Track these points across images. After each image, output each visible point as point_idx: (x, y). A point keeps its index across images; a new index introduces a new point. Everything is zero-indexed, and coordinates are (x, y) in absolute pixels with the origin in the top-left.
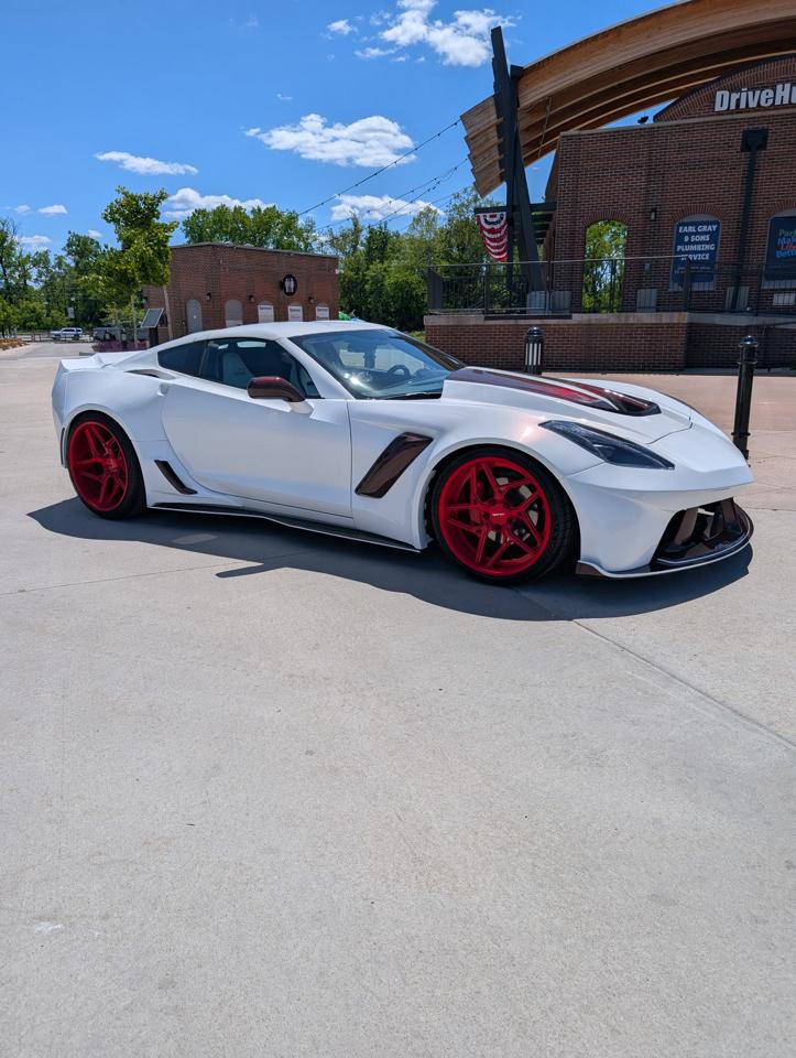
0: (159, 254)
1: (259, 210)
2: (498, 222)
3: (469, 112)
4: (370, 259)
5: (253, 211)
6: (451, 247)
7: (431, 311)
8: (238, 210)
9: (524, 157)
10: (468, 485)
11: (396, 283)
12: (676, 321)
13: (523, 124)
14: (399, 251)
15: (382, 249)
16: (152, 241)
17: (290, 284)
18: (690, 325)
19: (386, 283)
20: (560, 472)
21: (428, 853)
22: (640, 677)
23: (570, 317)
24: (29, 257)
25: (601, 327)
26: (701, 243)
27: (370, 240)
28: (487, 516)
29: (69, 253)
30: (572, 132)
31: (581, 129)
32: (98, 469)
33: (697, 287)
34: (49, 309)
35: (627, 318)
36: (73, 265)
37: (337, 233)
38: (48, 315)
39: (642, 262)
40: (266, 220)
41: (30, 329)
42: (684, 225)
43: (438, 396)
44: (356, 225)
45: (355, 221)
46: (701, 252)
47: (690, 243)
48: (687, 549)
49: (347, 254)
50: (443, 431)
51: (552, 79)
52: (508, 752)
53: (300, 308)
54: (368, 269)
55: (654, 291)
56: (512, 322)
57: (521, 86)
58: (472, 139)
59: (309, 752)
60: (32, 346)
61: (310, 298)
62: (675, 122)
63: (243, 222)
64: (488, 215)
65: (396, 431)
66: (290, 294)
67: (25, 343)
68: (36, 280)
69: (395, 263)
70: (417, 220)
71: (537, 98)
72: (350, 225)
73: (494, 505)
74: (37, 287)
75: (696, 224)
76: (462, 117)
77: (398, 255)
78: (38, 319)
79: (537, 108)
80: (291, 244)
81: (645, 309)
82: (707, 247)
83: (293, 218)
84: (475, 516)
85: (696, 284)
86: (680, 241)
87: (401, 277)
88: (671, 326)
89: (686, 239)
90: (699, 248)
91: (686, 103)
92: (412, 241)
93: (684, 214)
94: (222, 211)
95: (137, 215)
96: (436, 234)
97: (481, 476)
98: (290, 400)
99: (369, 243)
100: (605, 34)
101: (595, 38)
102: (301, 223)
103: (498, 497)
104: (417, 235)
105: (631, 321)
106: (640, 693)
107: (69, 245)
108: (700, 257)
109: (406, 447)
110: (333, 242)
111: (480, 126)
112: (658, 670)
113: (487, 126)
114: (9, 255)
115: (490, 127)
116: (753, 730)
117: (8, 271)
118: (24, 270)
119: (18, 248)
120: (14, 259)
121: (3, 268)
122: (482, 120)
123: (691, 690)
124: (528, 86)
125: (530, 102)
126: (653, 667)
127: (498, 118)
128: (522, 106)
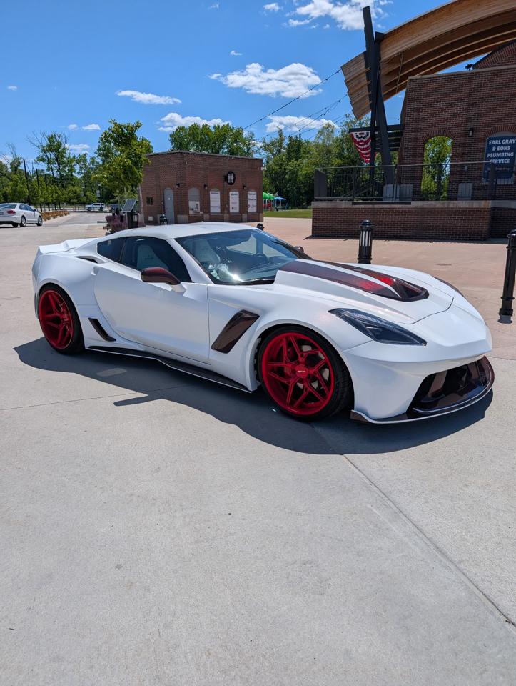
0: (136, 163)
1: (218, 126)
2: (364, 138)
3: (347, 64)
4: (289, 159)
5: (215, 127)
6: (343, 150)
7: (316, 198)
8: (205, 126)
9: (383, 94)
10: (281, 349)
11: (306, 174)
12: (482, 207)
13: (384, 70)
14: (309, 152)
15: (297, 151)
16: (131, 154)
17: (231, 178)
18: (494, 209)
19: (300, 173)
20: (339, 347)
21: (168, 671)
22: (375, 511)
23: (410, 203)
24: (74, 157)
25: (431, 210)
26: (504, 151)
27: (290, 146)
28: (294, 372)
29: (99, 155)
30: (417, 76)
31: (422, 75)
32: (58, 320)
33: (501, 182)
34: (85, 192)
35: (448, 204)
36: (101, 163)
37: (268, 141)
38: (85, 195)
39: (462, 166)
40: (223, 133)
41: (73, 204)
42: (492, 139)
43: (272, 282)
44: (281, 136)
45: (280, 132)
46: (504, 158)
47: (496, 152)
48: (438, 400)
49: (274, 155)
50: (265, 312)
51: (405, 40)
52: (259, 575)
53: (238, 193)
54: (288, 165)
55: (471, 184)
56: (370, 206)
57: (383, 45)
58: (349, 82)
59: (119, 567)
60: (74, 215)
61: (244, 186)
62: (487, 69)
63: (207, 135)
64: (358, 133)
65: (235, 309)
66: (231, 184)
67: (69, 213)
68: (78, 173)
69: (305, 161)
70: (321, 132)
71: (393, 54)
72: (277, 136)
73: (298, 364)
74: (79, 176)
75: (501, 139)
76: (342, 68)
77: (308, 155)
78: (78, 197)
79: (392, 61)
80: (238, 148)
81: (463, 198)
82: (509, 155)
83: (240, 132)
84: (287, 370)
85: (499, 180)
86: (489, 149)
87: (309, 170)
88: (479, 210)
89: (494, 149)
90: (503, 155)
91: (496, 55)
92: (317, 146)
93: (492, 132)
94: (194, 127)
95: (123, 137)
96: (333, 141)
97: (290, 344)
98: (170, 283)
99: (289, 148)
100: (440, 10)
101: (433, 12)
102: (245, 134)
103: (301, 359)
104: (321, 142)
105: (451, 206)
106: (371, 526)
107: (99, 150)
108: (504, 161)
109: (242, 320)
110: (266, 147)
111: (354, 73)
112: (392, 505)
113: (359, 73)
114: (62, 157)
115: (361, 74)
116: (446, 567)
117: (61, 167)
118: (72, 166)
119: (68, 152)
120: (65, 159)
121: (59, 165)
122: (356, 69)
123: (410, 525)
124: (387, 46)
125: (388, 56)
126: (389, 502)
127: (366, 67)
128: (383, 59)
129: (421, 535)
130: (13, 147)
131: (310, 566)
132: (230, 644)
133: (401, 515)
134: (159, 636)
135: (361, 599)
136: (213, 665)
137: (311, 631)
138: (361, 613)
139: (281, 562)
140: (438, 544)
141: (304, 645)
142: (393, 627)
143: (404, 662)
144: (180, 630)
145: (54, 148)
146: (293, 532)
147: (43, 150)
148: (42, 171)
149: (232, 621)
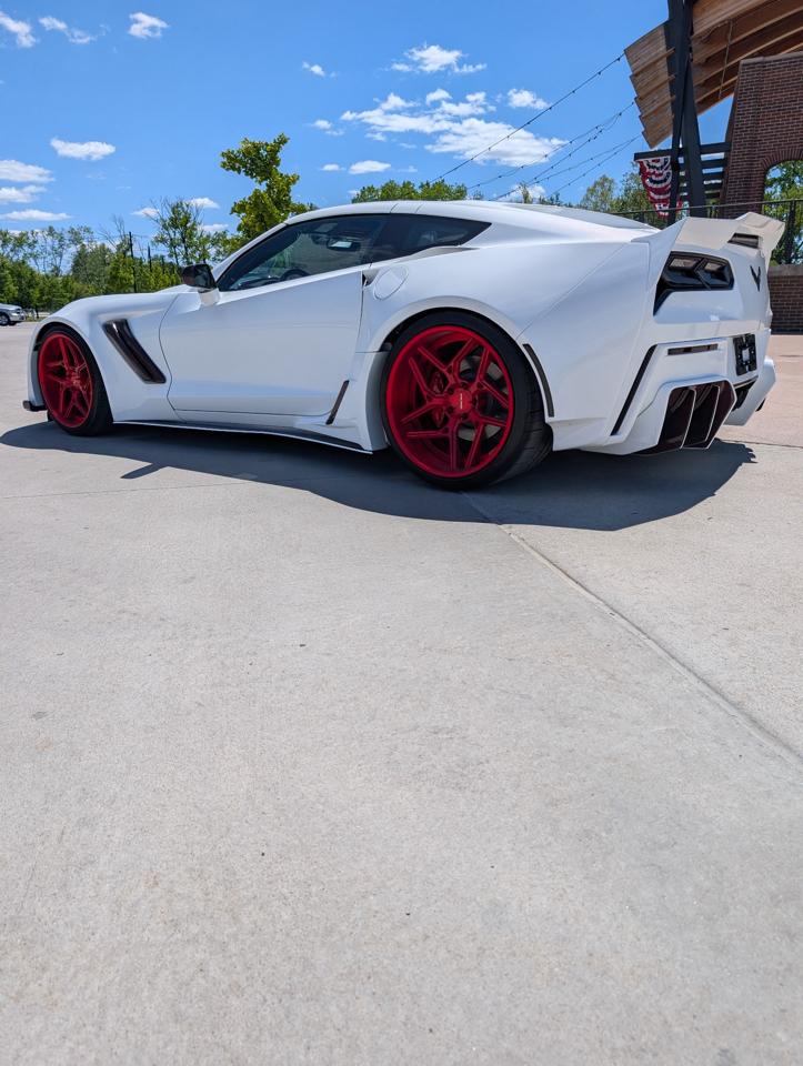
2: (665, 180)
3: (635, 45)
9: (697, 101)
13: (700, 54)
24: (208, 236)
57: (697, 10)
58: (637, 76)
70: (592, 191)
71: (714, 23)
76: (627, 52)
79: (713, 35)
96: (612, 205)
111: (646, 60)
112: (654, 646)
113: (654, 59)
114: (191, 236)
115: (658, 61)
116: (774, 756)
117: (189, 251)
118: (204, 250)
119: (199, 228)
120: (195, 239)
121: (186, 248)
122: (649, 53)
123: (693, 679)
124: (704, 10)
125: (705, 27)
126: (649, 642)
127: (667, 49)
128: (696, 33)
129: (716, 698)
130: (122, 222)
131: (445, 736)
132: (210, 868)
133: (673, 664)
134: (60, 840)
135: (554, 803)
136: (155, 907)
137: (415, 857)
138: (548, 830)
139: (384, 726)
140: (754, 715)
141: (389, 883)
142: (623, 864)
143: (643, 942)
144: (109, 832)
145: (180, 222)
146: (425, 678)
147: (164, 227)
148: (162, 257)
149: (234, 824)
